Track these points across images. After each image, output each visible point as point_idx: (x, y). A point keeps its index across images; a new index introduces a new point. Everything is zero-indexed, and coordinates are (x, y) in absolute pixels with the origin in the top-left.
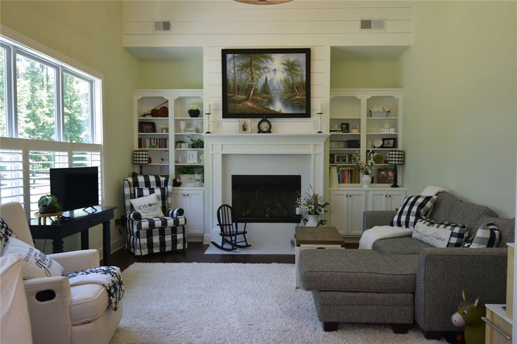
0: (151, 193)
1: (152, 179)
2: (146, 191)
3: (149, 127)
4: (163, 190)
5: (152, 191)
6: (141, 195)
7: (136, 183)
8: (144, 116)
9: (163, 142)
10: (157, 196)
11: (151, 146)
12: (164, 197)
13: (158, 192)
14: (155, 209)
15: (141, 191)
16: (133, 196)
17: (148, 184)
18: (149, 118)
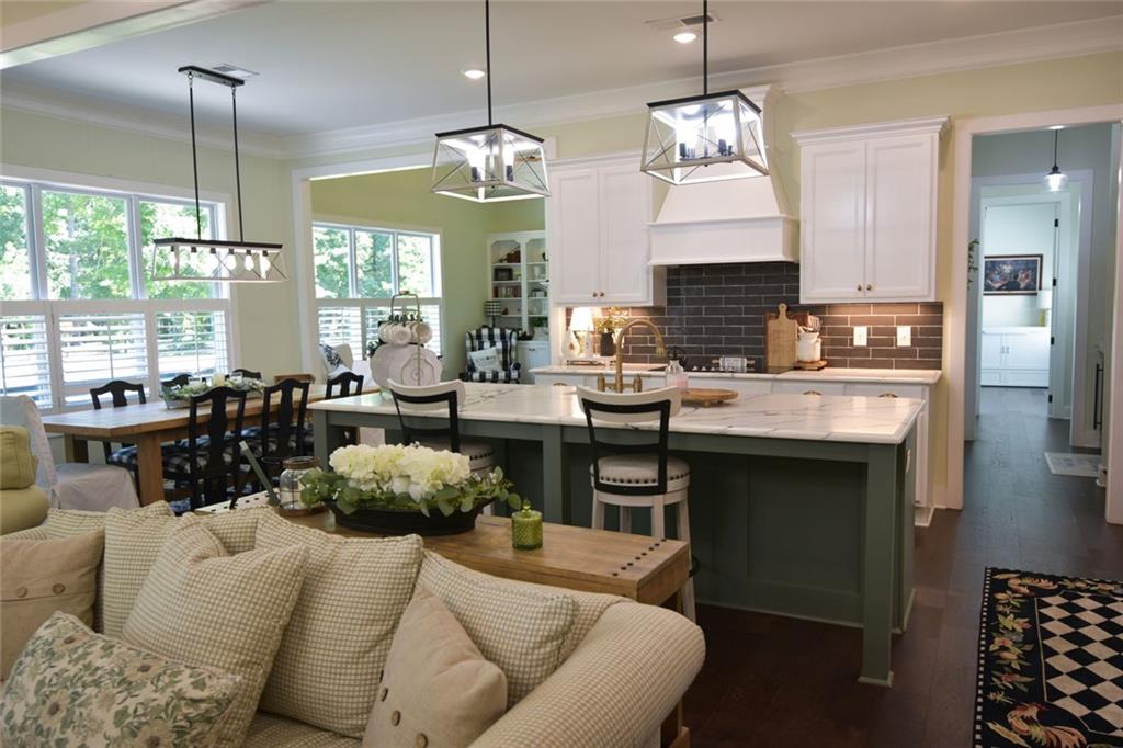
0: (491, 346)
1: (497, 331)
2: (487, 344)
3: (505, 274)
4: (505, 344)
5: (493, 344)
6: (481, 348)
7: (479, 336)
8: (501, 261)
9: (516, 291)
10: (497, 351)
11: (506, 296)
12: (505, 351)
13: (499, 345)
14: (492, 363)
15: (481, 344)
16: (473, 349)
17: (491, 337)
18: (505, 264)
